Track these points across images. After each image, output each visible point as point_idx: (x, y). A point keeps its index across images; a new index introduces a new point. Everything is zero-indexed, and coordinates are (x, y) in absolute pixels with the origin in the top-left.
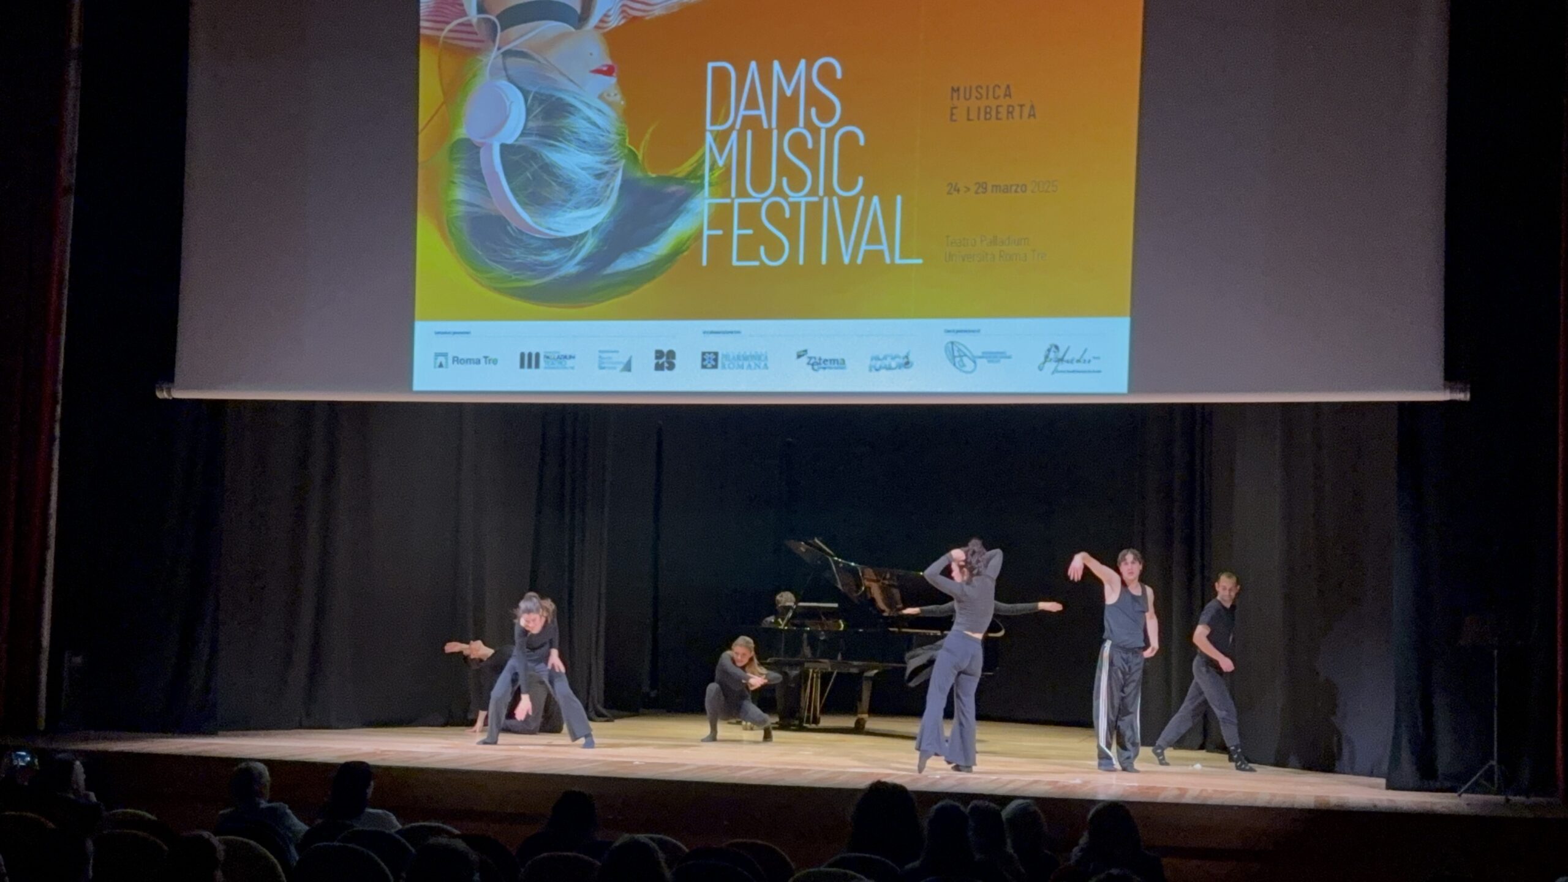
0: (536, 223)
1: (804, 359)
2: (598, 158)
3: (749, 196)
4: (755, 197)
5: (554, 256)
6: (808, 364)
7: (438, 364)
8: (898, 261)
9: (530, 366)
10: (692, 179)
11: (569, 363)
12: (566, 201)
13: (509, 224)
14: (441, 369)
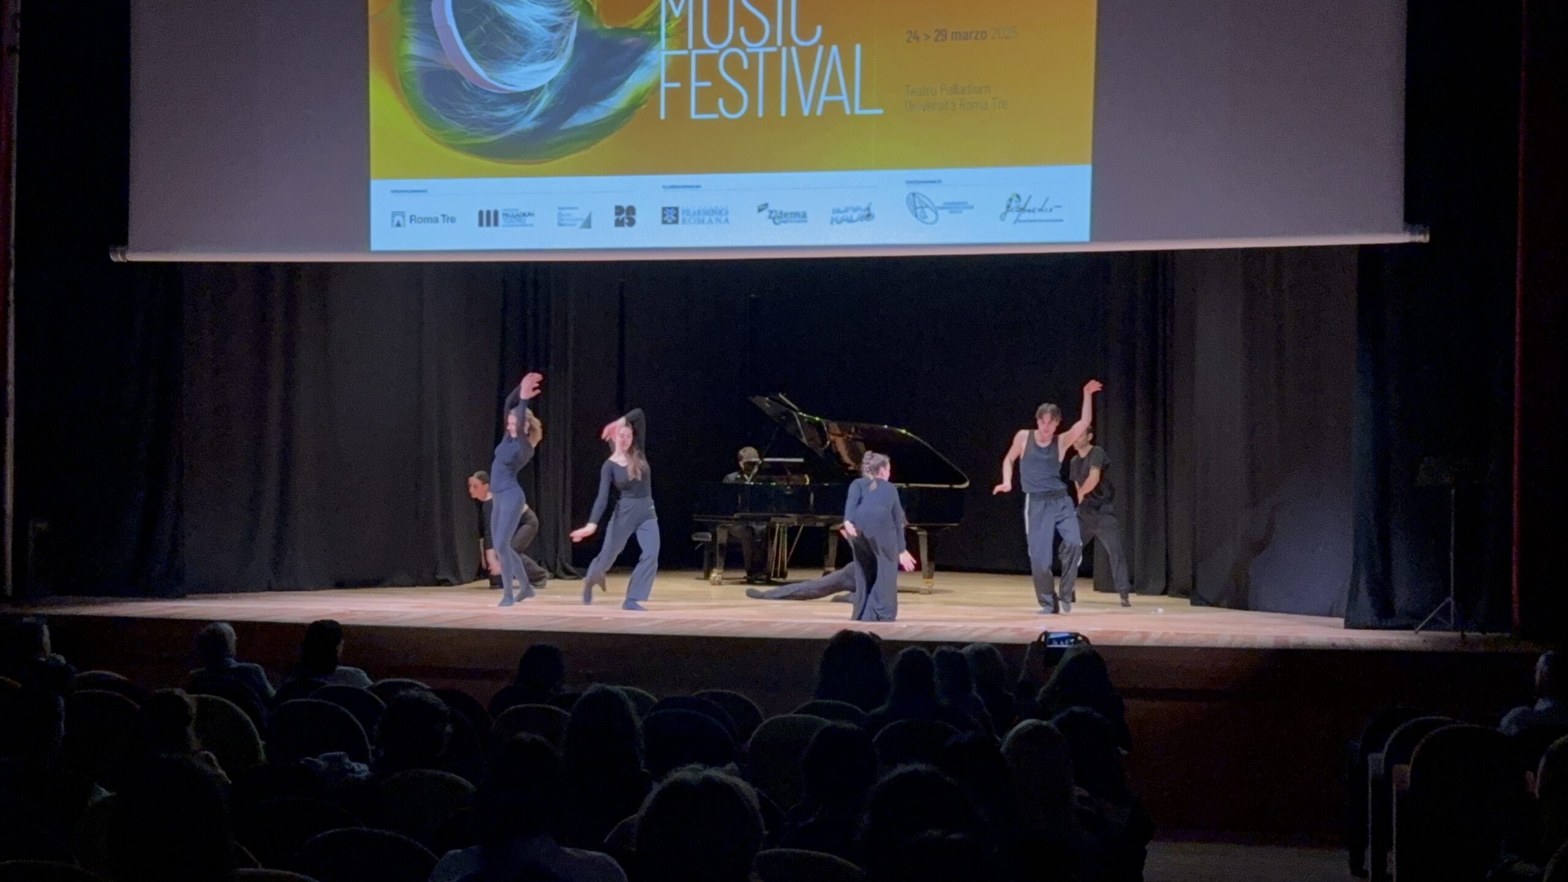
0: (491, 78)
1: (766, 213)
2: (552, 10)
3: (705, 47)
4: (714, 48)
5: (510, 111)
6: (770, 217)
7: (396, 222)
8: (858, 111)
9: (488, 224)
10: (650, 30)
11: (528, 220)
12: (521, 54)
13: (463, 79)
14: (399, 229)
